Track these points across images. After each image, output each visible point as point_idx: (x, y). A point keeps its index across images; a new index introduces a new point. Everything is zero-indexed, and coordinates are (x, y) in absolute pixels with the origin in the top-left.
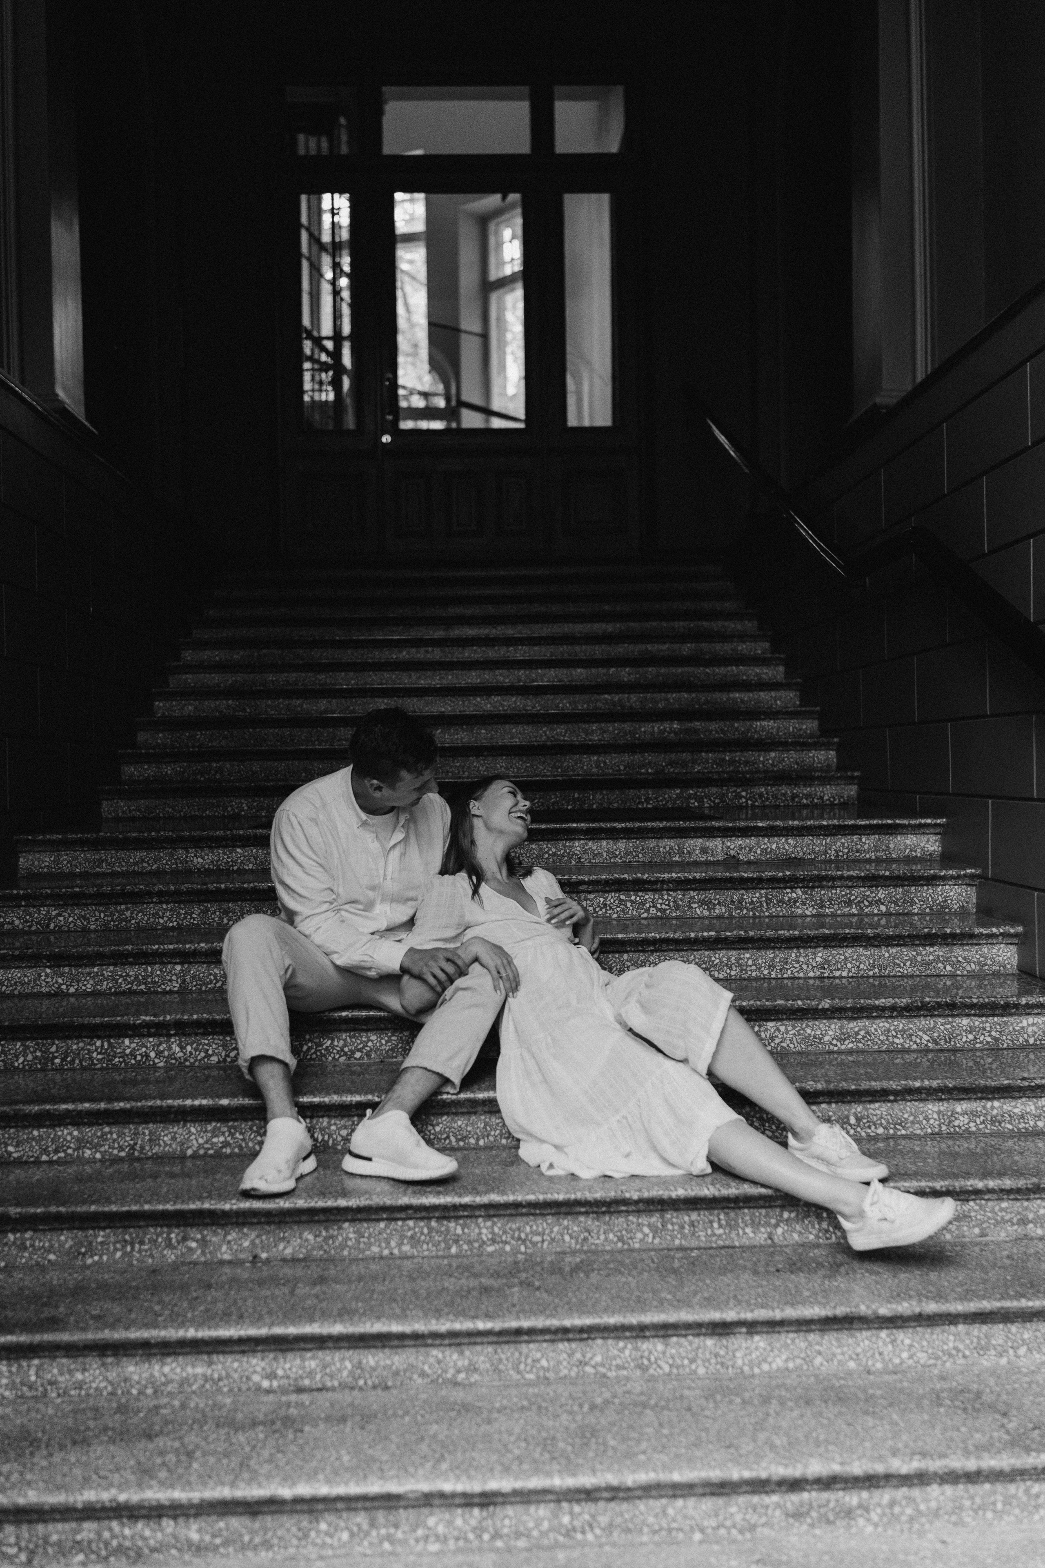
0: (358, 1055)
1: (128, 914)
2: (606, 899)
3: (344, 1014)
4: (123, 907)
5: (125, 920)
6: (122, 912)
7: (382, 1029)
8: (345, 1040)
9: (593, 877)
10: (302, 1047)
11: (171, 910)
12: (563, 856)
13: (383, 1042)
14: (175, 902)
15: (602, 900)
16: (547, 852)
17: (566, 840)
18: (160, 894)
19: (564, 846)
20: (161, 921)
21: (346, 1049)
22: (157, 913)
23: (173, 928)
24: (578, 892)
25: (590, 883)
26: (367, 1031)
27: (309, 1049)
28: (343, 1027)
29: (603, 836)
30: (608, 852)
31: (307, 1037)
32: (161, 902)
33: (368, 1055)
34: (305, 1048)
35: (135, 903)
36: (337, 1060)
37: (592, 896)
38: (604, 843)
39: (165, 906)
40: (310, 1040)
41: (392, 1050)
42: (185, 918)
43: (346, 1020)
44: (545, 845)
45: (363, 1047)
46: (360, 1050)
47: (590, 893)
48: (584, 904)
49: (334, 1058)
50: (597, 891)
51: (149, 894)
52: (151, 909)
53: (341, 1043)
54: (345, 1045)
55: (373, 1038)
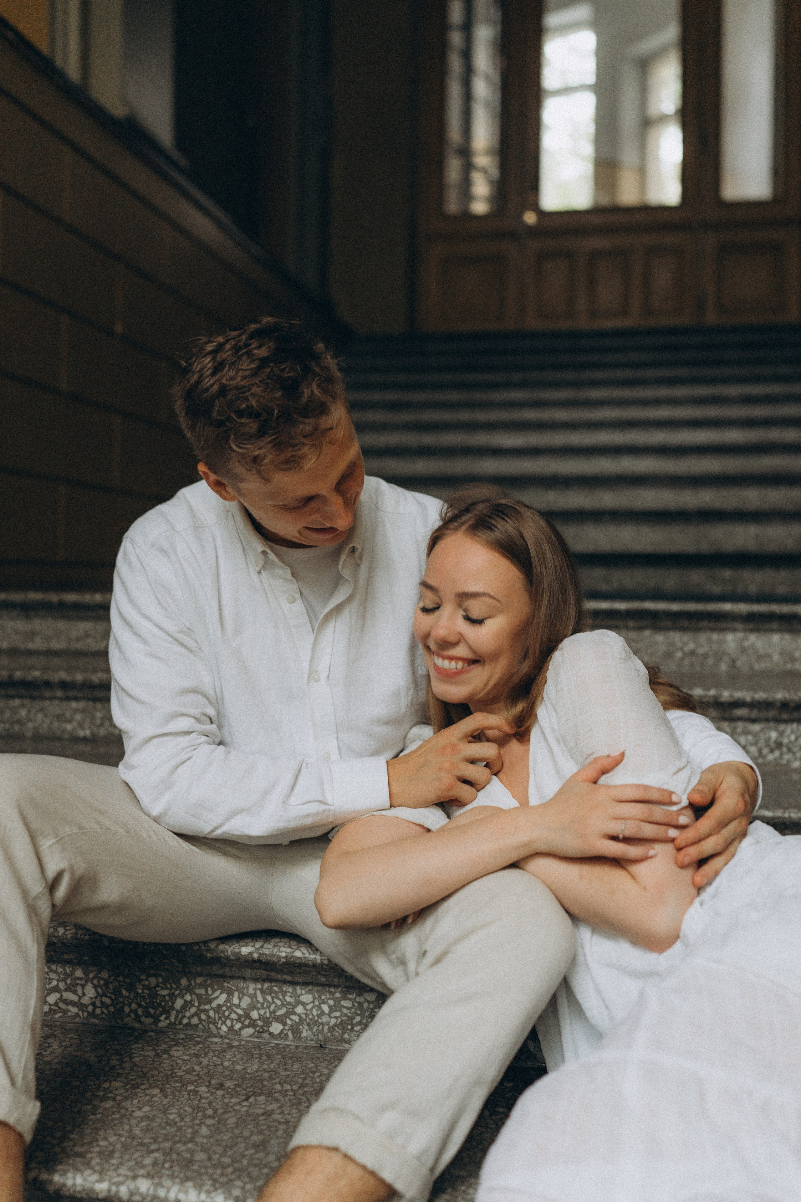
0: (276, 1028)
1: (23, 713)
2: (781, 734)
3: (246, 950)
4: (17, 702)
5: (19, 722)
6: (14, 711)
7: (323, 985)
8: (253, 996)
9: (761, 695)
10: (173, 998)
11: (83, 711)
12: (706, 656)
13: (325, 1008)
14: (88, 699)
15: (774, 735)
16: (681, 649)
17: (713, 630)
18: (64, 685)
19: (710, 641)
20: (69, 727)
21: (254, 1015)
22: (63, 715)
23: (85, 739)
24: (732, 720)
25: (753, 705)
26: (293, 983)
27: (187, 1005)
28: (248, 973)
29: (775, 625)
30: (783, 653)
31: (184, 982)
32: (68, 699)
33: (296, 1031)
34: (179, 1003)
35: (32, 698)
36: (238, 1033)
37: (756, 727)
38: (776, 638)
39: (74, 704)
40: (189, 989)
41: (342, 1026)
42: (102, 725)
43: (250, 963)
44: (676, 637)
45: (287, 1015)
46: (279, 1019)
47: (754, 721)
48: (742, 739)
49: (231, 1029)
50: (767, 720)
51: (48, 684)
52: (55, 707)
53: (246, 1002)
54: (252, 1007)
55: (307, 998)
